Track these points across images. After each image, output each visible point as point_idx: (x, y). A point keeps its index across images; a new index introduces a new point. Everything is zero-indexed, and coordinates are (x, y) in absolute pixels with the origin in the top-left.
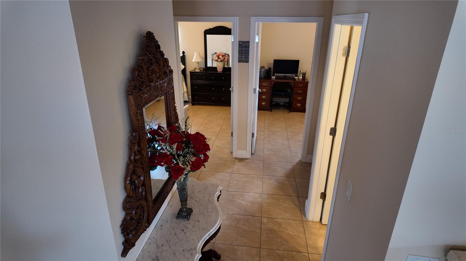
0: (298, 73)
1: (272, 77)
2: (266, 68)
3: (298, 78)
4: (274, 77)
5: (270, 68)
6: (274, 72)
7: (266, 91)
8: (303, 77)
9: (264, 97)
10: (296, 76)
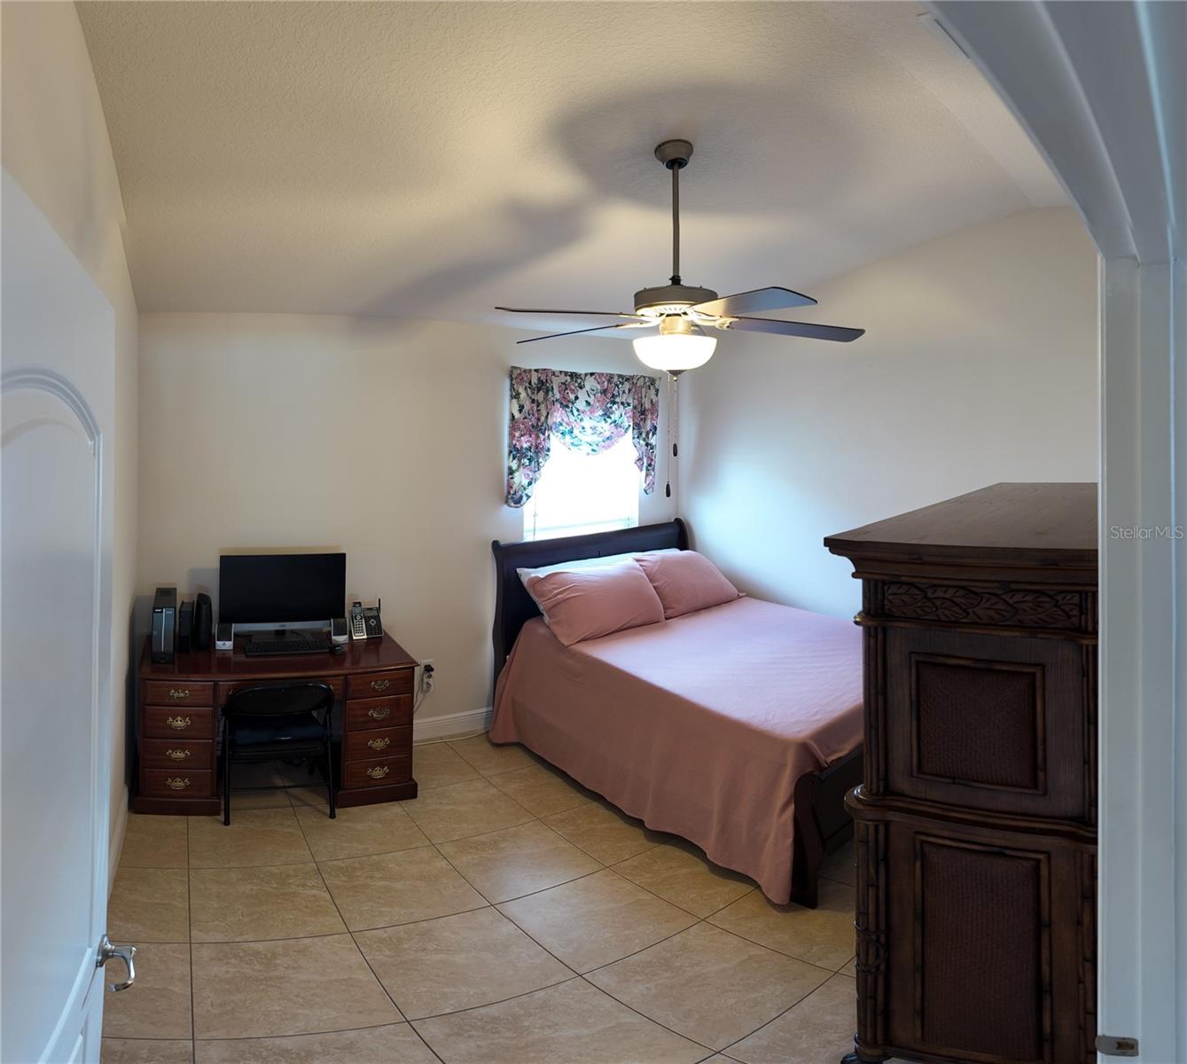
0: (343, 615)
1: (220, 645)
2: (185, 592)
3: (351, 637)
4: (229, 645)
5: (203, 600)
6: (227, 618)
7: (187, 728)
8: (369, 630)
9: (179, 755)
10: (341, 630)
